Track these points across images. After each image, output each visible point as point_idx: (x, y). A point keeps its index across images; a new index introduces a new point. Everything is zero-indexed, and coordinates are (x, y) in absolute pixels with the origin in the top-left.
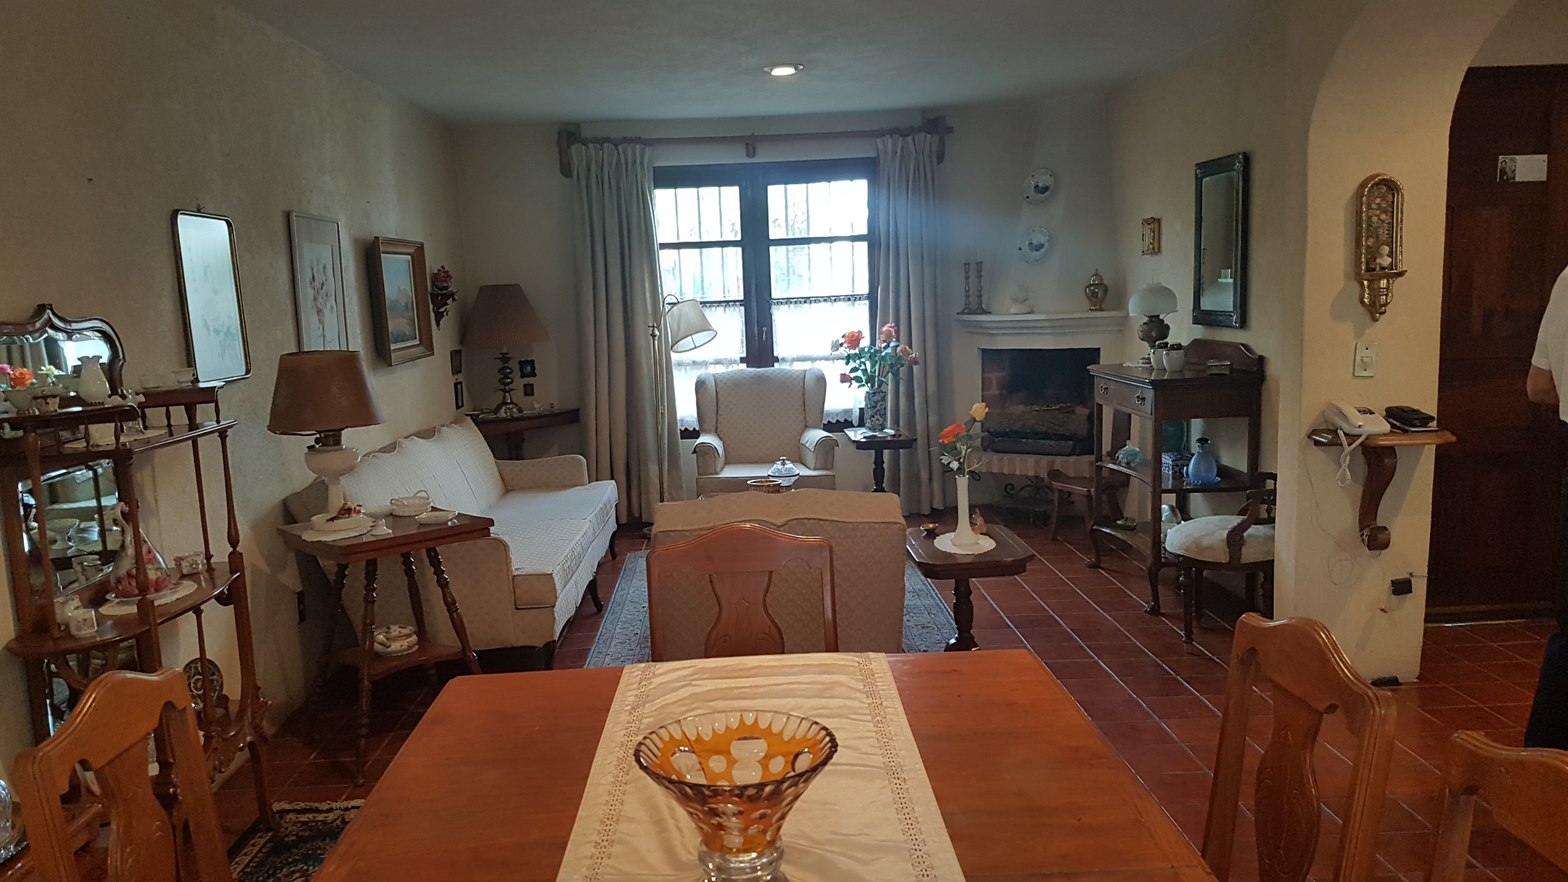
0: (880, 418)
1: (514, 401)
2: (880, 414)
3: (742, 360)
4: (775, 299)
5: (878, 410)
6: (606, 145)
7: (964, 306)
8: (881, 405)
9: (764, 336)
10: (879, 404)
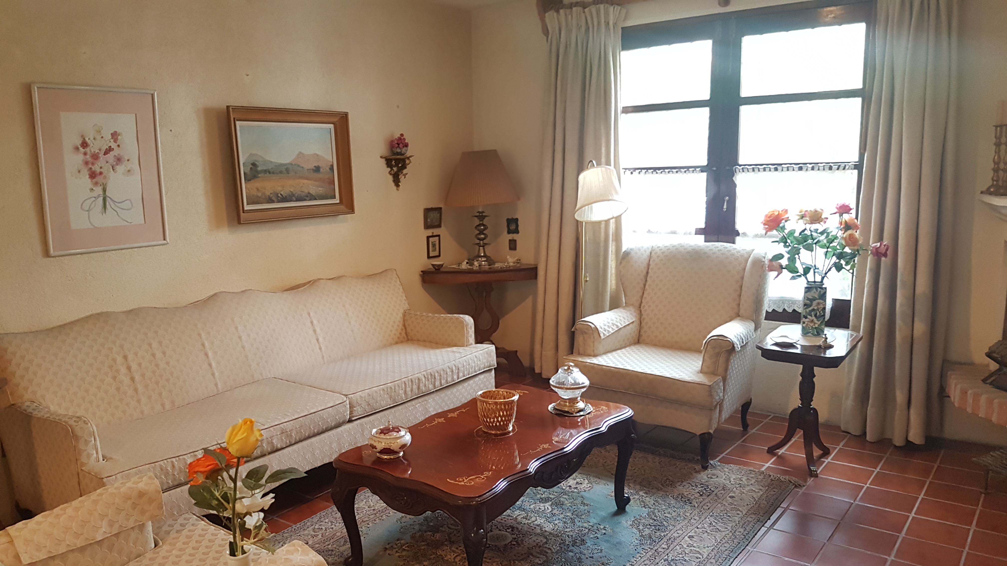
0: (815, 320)
1: (488, 254)
2: (816, 315)
3: (699, 232)
4: (740, 166)
5: (813, 310)
6: (574, 9)
7: (990, 183)
8: (819, 304)
9: (725, 207)
10: (815, 303)
